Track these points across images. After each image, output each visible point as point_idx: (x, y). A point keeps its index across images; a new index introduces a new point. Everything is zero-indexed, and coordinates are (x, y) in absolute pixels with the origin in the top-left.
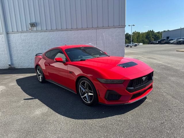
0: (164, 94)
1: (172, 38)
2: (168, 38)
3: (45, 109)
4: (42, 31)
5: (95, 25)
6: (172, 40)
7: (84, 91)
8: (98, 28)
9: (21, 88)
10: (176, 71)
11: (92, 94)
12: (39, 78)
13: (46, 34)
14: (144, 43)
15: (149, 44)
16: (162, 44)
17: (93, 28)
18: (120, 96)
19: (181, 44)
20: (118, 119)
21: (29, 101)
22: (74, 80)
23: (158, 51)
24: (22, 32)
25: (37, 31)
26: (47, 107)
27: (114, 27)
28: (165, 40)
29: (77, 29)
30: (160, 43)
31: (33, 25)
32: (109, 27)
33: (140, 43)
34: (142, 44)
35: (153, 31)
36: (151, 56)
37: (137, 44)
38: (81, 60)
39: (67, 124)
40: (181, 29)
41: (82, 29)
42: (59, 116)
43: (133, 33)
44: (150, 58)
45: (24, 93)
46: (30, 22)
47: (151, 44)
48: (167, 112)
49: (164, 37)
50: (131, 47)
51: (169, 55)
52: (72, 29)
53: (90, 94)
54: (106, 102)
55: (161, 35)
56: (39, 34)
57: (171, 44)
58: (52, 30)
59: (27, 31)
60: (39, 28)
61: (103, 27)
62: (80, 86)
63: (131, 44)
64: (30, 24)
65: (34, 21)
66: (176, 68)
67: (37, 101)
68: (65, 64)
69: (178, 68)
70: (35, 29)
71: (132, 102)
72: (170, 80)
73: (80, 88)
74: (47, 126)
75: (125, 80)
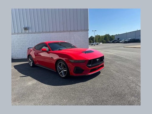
0: (112, 71)
1: (121, 39)
2: (118, 39)
3: (35, 81)
4: (32, 33)
5: (69, 29)
6: (121, 40)
7: (61, 69)
8: (71, 31)
9: (18, 70)
10: (121, 58)
11: (66, 70)
12: (30, 64)
13: (35, 35)
14: (103, 43)
15: (106, 43)
16: (115, 43)
17: (67, 31)
18: (83, 70)
19: (127, 43)
20: (82, 84)
21: (24, 77)
22: (54, 64)
23: (112, 47)
24: (18, 33)
25: (29, 33)
26: (36, 80)
27: (81, 30)
28: (116, 40)
29: (57, 32)
30: (113, 42)
31: (26, 29)
32: (78, 31)
33: (100, 43)
34: (102, 43)
35: (109, 35)
36: (107, 50)
37: (98, 43)
38: (59, 50)
39: (49, 89)
40: (127, 33)
41: (60, 32)
42: (44, 85)
43: (96, 36)
44: (106, 51)
45: (20, 73)
46: (24, 27)
47: (108, 43)
48: (112, 79)
49: (116, 39)
50: (94, 45)
51: (119, 50)
52: (53, 32)
53: (64, 71)
54: (74, 75)
55: (114, 37)
56: (30, 35)
57: (121, 43)
58: (39, 32)
59: (22, 33)
60: (30, 31)
61: (74, 31)
62: (58, 66)
63: (94, 44)
64: (24, 28)
65: (26, 26)
66: (121, 56)
67: (29, 77)
68: (48, 53)
69: (122, 57)
70: (27, 31)
71: (90, 74)
72: (116, 63)
73: (58, 68)
74: (36, 90)
75: (86, 60)
